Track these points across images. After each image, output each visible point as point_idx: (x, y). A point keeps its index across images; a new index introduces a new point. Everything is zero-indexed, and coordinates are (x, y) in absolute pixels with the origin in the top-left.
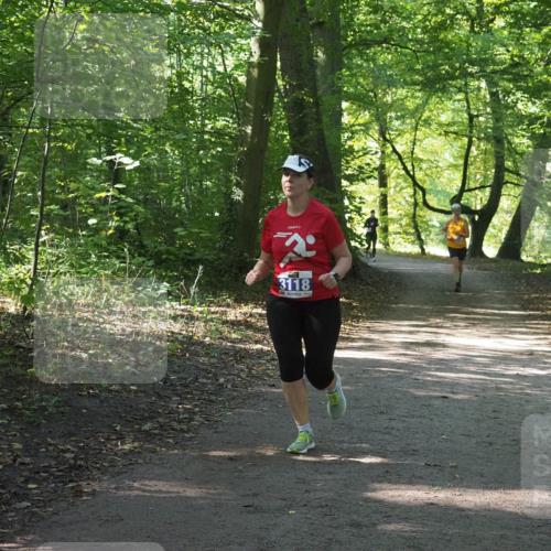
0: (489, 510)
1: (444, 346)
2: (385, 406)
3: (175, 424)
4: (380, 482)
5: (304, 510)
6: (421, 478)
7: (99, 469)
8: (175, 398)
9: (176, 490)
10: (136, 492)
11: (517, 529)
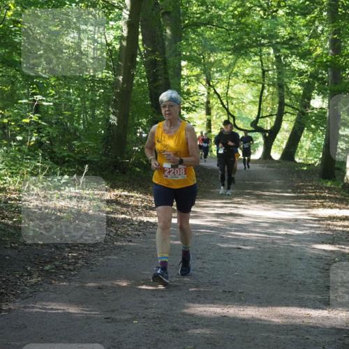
0: (261, 320)
1: (241, 216)
2: (201, 254)
3: (65, 266)
4: (193, 303)
5: (143, 320)
6: (219, 299)
7: (14, 295)
8: (66, 249)
9: (62, 308)
10: (37, 310)
11: (277, 332)
